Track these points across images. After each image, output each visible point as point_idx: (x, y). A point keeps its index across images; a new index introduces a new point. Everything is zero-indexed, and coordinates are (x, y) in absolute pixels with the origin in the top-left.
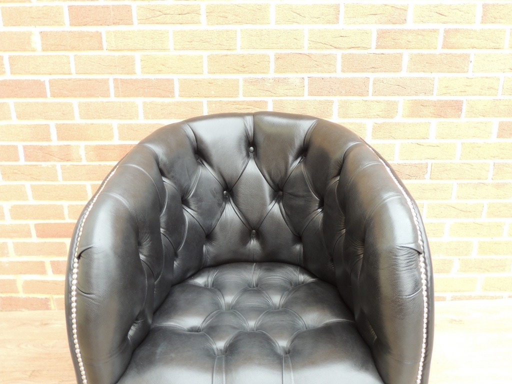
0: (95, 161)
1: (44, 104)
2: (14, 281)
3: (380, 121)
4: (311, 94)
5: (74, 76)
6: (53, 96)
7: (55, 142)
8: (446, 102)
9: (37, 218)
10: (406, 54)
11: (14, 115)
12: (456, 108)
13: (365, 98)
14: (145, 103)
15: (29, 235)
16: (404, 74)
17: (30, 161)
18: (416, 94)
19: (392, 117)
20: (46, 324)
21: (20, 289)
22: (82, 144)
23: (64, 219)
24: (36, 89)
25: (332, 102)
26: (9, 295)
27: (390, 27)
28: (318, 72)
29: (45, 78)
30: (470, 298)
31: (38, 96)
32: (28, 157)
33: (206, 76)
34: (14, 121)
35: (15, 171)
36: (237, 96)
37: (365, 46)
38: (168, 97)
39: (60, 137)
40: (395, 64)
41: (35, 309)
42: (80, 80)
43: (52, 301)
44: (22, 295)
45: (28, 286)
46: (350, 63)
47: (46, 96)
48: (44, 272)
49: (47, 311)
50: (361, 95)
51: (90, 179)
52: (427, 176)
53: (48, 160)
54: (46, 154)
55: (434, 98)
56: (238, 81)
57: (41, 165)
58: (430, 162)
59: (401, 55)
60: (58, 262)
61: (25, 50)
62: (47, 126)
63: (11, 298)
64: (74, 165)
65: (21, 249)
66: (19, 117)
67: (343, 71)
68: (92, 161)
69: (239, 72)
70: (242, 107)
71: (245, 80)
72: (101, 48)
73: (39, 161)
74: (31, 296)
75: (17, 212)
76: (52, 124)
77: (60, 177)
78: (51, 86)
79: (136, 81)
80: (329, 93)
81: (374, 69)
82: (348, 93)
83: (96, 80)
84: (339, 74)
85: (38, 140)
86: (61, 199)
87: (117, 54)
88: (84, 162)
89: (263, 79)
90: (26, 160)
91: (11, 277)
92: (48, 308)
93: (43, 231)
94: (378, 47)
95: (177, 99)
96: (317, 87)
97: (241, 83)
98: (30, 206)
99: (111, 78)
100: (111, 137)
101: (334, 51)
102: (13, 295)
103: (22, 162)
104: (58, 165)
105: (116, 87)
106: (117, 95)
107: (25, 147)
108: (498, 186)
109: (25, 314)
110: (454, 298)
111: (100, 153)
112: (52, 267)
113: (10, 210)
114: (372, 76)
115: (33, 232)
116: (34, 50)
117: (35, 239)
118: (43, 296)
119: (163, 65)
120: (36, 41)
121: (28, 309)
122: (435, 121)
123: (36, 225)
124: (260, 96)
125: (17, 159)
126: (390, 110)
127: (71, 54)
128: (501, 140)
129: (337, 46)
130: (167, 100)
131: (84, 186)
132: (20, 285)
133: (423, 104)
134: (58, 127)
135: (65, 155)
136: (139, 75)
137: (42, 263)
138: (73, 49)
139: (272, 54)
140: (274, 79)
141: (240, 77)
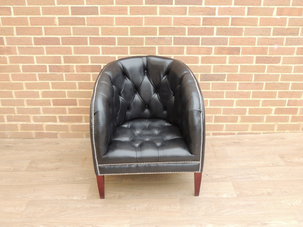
0: (80, 72)
1: (59, 47)
2: (42, 125)
3: (204, 56)
4: (174, 44)
5: (72, 36)
6: (63, 44)
7: (63, 64)
8: (233, 48)
9: (54, 97)
10: (215, 28)
11: (45, 52)
12: (237, 50)
13: (198, 46)
14: (102, 47)
15: (50, 104)
16: (215, 36)
17: (51, 72)
18: (220, 44)
19: (210, 54)
20: (58, 144)
21: (44, 129)
22: (75, 65)
23: (66, 97)
24: (56, 41)
25: (184, 48)
26: (39, 131)
27: (208, 16)
28: (178, 35)
29: (60, 37)
30: (246, 134)
31: (56, 44)
32: (50, 71)
33: (129, 36)
34: (45, 55)
35: (45, 76)
36: (143, 45)
37: (198, 24)
38: (113, 45)
39: (65, 62)
40: (211, 32)
41: (51, 138)
42: (75, 37)
43: (59, 134)
44: (45, 131)
45: (48, 127)
46: (191, 32)
47: (60, 44)
48: (56, 121)
49: (56, 139)
50: (196, 45)
51: (78, 80)
52: (226, 80)
53: (60, 72)
54: (59, 69)
55: (228, 46)
56: (143, 38)
57: (56, 74)
58: (227, 73)
59: (213, 28)
60: (62, 116)
61: (51, 25)
62: (60, 57)
63: (40, 133)
64: (71, 74)
65: (46, 111)
66: (47, 53)
67: (188, 35)
68: (79, 72)
69: (144, 35)
70: (145, 49)
71: (146, 38)
72: (84, 24)
73: (56, 72)
74: (49, 132)
75: (45, 94)
76: (62, 56)
77: (65, 80)
78: (62, 40)
79: (99, 38)
80: (182, 44)
81: (202, 34)
82: (191, 44)
83: (82, 38)
84: (187, 36)
85: (56, 63)
86: (64, 89)
87: (91, 27)
88: (75, 73)
89: (154, 38)
90: (50, 72)
91: (41, 123)
92: (57, 138)
93: (56, 103)
94: (203, 25)
95: (117, 46)
96: (177, 41)
97: (144, 39)
98: (51, 91)
99: (88, 37)
100: (88, 62)
101: (185, 26)
102: (41, 131)
103: (48, 72)
104: (64, 74)
105: (90, 41)
106: (90, 44)
107: (49, 66)
108: (256, 84)
109: (47, 140)
110: (239, 134)
111: (83, 69)
112: (59, 119)
113: (42, 93)
114: (201, 37)
115: (52, 103)
116: (55, 25)
117: (52, 106)
118: (55, 132)
119: (111, 32)
120: (57, 21)
121: (48, 138)
122: (228, 56)
123: (53, 100)
124: (153, 45)
125: (46, 71)
126: (209, 51)
127: (71, 27)
128: (258, 64)
129: (186, 24)
130: (112, 46)
131: (75, 83)
132: (44, 127)
133: (223, 49)
134: (64, 57)
135: (67, 69)
136: (100, 36)
137: (55, 117)
138: (72, 25)
139: (158, 27)
140: (159, 38)
141: (144, 37)
